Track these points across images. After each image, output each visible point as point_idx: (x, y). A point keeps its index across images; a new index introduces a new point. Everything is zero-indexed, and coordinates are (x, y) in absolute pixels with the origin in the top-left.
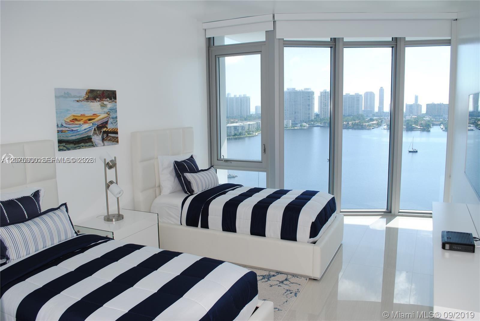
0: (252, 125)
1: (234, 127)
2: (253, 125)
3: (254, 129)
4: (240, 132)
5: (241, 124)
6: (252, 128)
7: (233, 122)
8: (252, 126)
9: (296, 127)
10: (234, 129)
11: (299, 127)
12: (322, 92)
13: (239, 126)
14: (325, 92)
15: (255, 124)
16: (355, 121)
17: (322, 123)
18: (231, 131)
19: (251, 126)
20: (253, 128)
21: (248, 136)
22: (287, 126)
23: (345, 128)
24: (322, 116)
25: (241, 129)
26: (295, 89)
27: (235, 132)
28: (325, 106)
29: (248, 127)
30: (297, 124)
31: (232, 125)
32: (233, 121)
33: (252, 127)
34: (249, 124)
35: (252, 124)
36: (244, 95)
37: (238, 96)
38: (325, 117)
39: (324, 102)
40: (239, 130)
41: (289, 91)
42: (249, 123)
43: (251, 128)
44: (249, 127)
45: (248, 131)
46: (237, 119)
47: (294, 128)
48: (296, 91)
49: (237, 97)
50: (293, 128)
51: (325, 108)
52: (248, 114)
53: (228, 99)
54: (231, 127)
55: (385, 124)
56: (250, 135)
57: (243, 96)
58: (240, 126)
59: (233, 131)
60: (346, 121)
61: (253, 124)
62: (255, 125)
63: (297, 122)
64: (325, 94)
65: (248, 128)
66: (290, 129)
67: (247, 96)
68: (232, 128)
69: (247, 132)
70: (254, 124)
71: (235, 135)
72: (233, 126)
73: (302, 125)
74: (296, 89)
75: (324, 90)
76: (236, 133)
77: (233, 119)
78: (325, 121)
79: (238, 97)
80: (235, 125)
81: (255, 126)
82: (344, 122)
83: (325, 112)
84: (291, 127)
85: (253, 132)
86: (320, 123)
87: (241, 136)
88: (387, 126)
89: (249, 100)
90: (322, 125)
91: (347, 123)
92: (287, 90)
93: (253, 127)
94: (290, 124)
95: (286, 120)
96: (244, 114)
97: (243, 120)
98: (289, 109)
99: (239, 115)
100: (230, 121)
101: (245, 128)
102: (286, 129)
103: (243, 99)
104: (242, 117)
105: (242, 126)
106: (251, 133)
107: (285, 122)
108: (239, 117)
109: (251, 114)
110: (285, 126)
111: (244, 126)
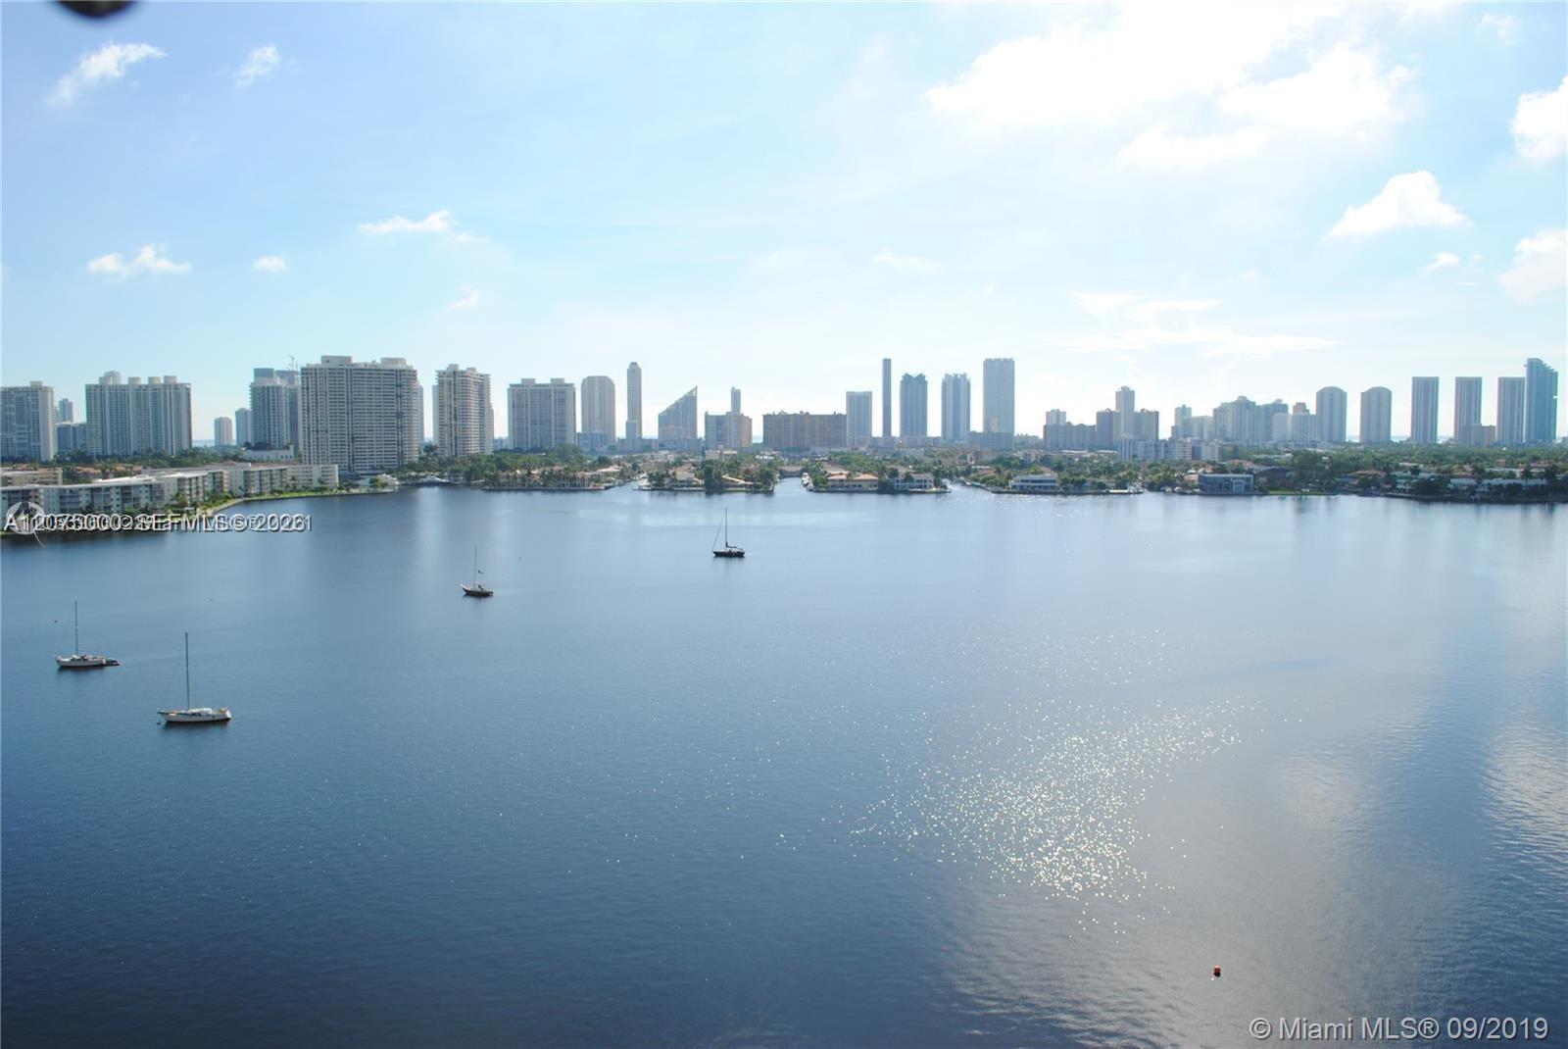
0: (194, 481)
1: (119, 490)
2: (197, 483)
3: (201, 495)
4: (142, 506)
5: (148, 477)
6: (194, 491)
7: (119, 475)
8: (194, 486)
9: (357, 486)
10: (119, 496)
11: (364, 486)
12: (444, 373)
13: (140, 486)
14: (454, 372)
15: (203, 477)
16: (553, 465)
17: (446, 474)
18: (112, 503)
19: (190, 484)
20: (197, 493)
22: (322, 483)
23: (519, 487)
24: (446, 452)
25: (148, 495)
26: (349, 358)
27: (123, 507)
28: (455, 419)
29: (176, 487)
30: (360, 479)
31: (112, 484)
32: (123, 469)
33: (190, 489)
34: (180, 480)
35: (190, 479)
36: (166, 378)
37: (144, 381)
38: (456, 454)
39: (451, 406)
40: (139, 498)
41: (331, 365)
42: (180, 475)
43: (188, 492)
44: (180, 490)
45: (175, 502)
46: (140, 465)
47: (348, 490)
48: (353, 365)
49: (140, 387)
50: (344, 492)
51: (456, 425)
52: (185, 447)
53: (107, 392)
54: (108, 489)
55: (645, 475)
57: (162, 381)
58: (146, 486)
59: (118, 503)
60: (521, 468)
61: (197, 478)
62: (204, 481)
63: (360, 472)
64: (455, 378)
65: (174, 493)
66: (334, 496)
67: (179, 381)
68: (113, 491)
69: (175, 506)
70: (200, 480)
72: (117, 487)
73: (376, 480)
74: (354, 361)
75: (450, 365)
76: (125, 508)
77: (124, 462)
78: (455, 467)
79: (147, 386)
80: (123, 484)
81: (204, 486)
82: (517, 469)
83: (456, 438)
84: (340, 488)
85: (195, 505)
86: (437, 474)
88: (650, 481)
89: (189, 395)
90: (444, 481)
91: (525, 472)
92: (323, 361)
93: (197, 488)
94: (333, 479)
95: (321, 466)
96: (167, 447)
97: (164, 467)
98: (329, 428)
99: (149, 450)
100: (111, 469)
101: (162, 491)
102: (319, 494)
103: (165, 393)
104: (159, 456)
105: (151, 486)
106: (186, 509)
107: (316, 471)
108: (150, 455)
109: (194, 445)
110: (316, 484)
111: (159, 485)
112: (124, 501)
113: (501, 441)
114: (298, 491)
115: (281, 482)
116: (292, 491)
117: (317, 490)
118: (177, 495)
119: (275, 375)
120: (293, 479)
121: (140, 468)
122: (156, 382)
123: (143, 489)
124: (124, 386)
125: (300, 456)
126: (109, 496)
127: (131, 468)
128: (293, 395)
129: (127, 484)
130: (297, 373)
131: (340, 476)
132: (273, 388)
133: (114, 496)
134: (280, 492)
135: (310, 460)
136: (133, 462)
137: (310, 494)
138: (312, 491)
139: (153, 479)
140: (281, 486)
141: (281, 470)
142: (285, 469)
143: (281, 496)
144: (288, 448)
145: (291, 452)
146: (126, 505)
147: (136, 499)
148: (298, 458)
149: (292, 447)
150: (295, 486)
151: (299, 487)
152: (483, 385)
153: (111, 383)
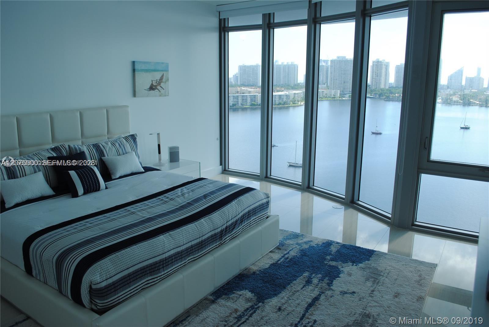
0: (298, 94)
1: (278, 96)
2: (299, 95)
3: (300, 98)
4: (284, 101)
5: (286, 92)
6: (298, 97)
7: (278, 91)
8: (298, 96)
9: (345, 97)
11: (347, 97)
12: (375, 61)
13: (284, 95)
14: (378, 61)
15: (301, 93)
17: (373, 94)
18: (276, 100)
19: (297, 95)
20: (299, 98)
21: (293, 105)
22: (334, 96)
23: (396, 100)
24: (373, 87)
25: (286, 98)
26: (345, 57)
28: (377, 76)
30: (346, 95)
31: (276, 94)
32: (279, 89)
33: (297, 96)
34: (295, 94)
35: (297, 93)
36: (292, 62)
37: (285, 63)
38: (376, 88)
39: (376, 72)
41: (339, 59)
42: (294, 92)
43: (296, 97)
44: (294, 96)
45: (293, 100)
46: (283, 88)
47: (342, 98)
48: (346, 59)
49: (285, 65)
50: (341, 99)
51: (377, 79)
52: (296, 83)
53: (275, 67)
54: (275, 96)
55: (440, 98)
56: (295, 105)
58: (285, 95)
59: (278, 100)
60: (398, 93)
61: (299, 93)
62: (301, 94)
63: (346, 93)
64: (378, 63)
67: (295, 63)
68: (277, 96)
69: (293, 101)
70: (300, 94)
71: (280, 104)
72: (278, 95)
74: (346, 58)
75: (377, 59)
76: (280, 102)
77: (279, 87)
78: (376, 92)
79: (286, 65)
81: (301, 96)
82: (396, 94)
83: (377, 83)
84: (340, 98)
85: (298, 101)
86: (370, 94)
87: (285, 105)
88: (442, 100)
89: (298, 68)
90: (372, 97)
91: (399, 95)
92: (337, 58)
93: (299, 96)
94: (338, 95)
95: (334, 91)
96: (291, 83)
97: (289, 89)
98: (338, 79)
99: (286, 84)
100: (276, 89)
101: (290, 97)
102: (333, 99)
103: (291, 67)
104: (289, 85)
105: (287, 95)
106: (296, 102)
107: (333, 92)
108: (286, 85)
109: (298, 82)
110: (332, 96)
111: (289, 95)
112: (280, 99)
113: (391, 84)
114: (327, 98)
115: (323, 95)
116: (325, 98)
117: (333, 98)
118: (294, 98)
119: (322, 61)
120: (326, 94)
121: (283, 89)
122: (289, 64)
123: (285, 96)
124: (280, 65)
125: (328, 86)
126: (275, 98)
127: (281, 89)
128: (327, 68)
129: (281, 94)
130: (329, 61)
131: (340, 94)
132: (322, 66)
133: (277, 98)
134: (322, 98)
135: (331, 88)
136: (282, 87)
137: (331, 99)
138: (331, 98)
139: (287, 93)
140: (322, 96)
141: (323, 91)
142: (324, 91)
143: (322, 99)
144: (325, 84)
145: (326, 85)
146: (280, 101)
147: (283, 99)
148: (328, 87)
149: (326, 84)
150: (326, 96)
151: (327, 97)
152: (387, 66)
153: (277, 64)
